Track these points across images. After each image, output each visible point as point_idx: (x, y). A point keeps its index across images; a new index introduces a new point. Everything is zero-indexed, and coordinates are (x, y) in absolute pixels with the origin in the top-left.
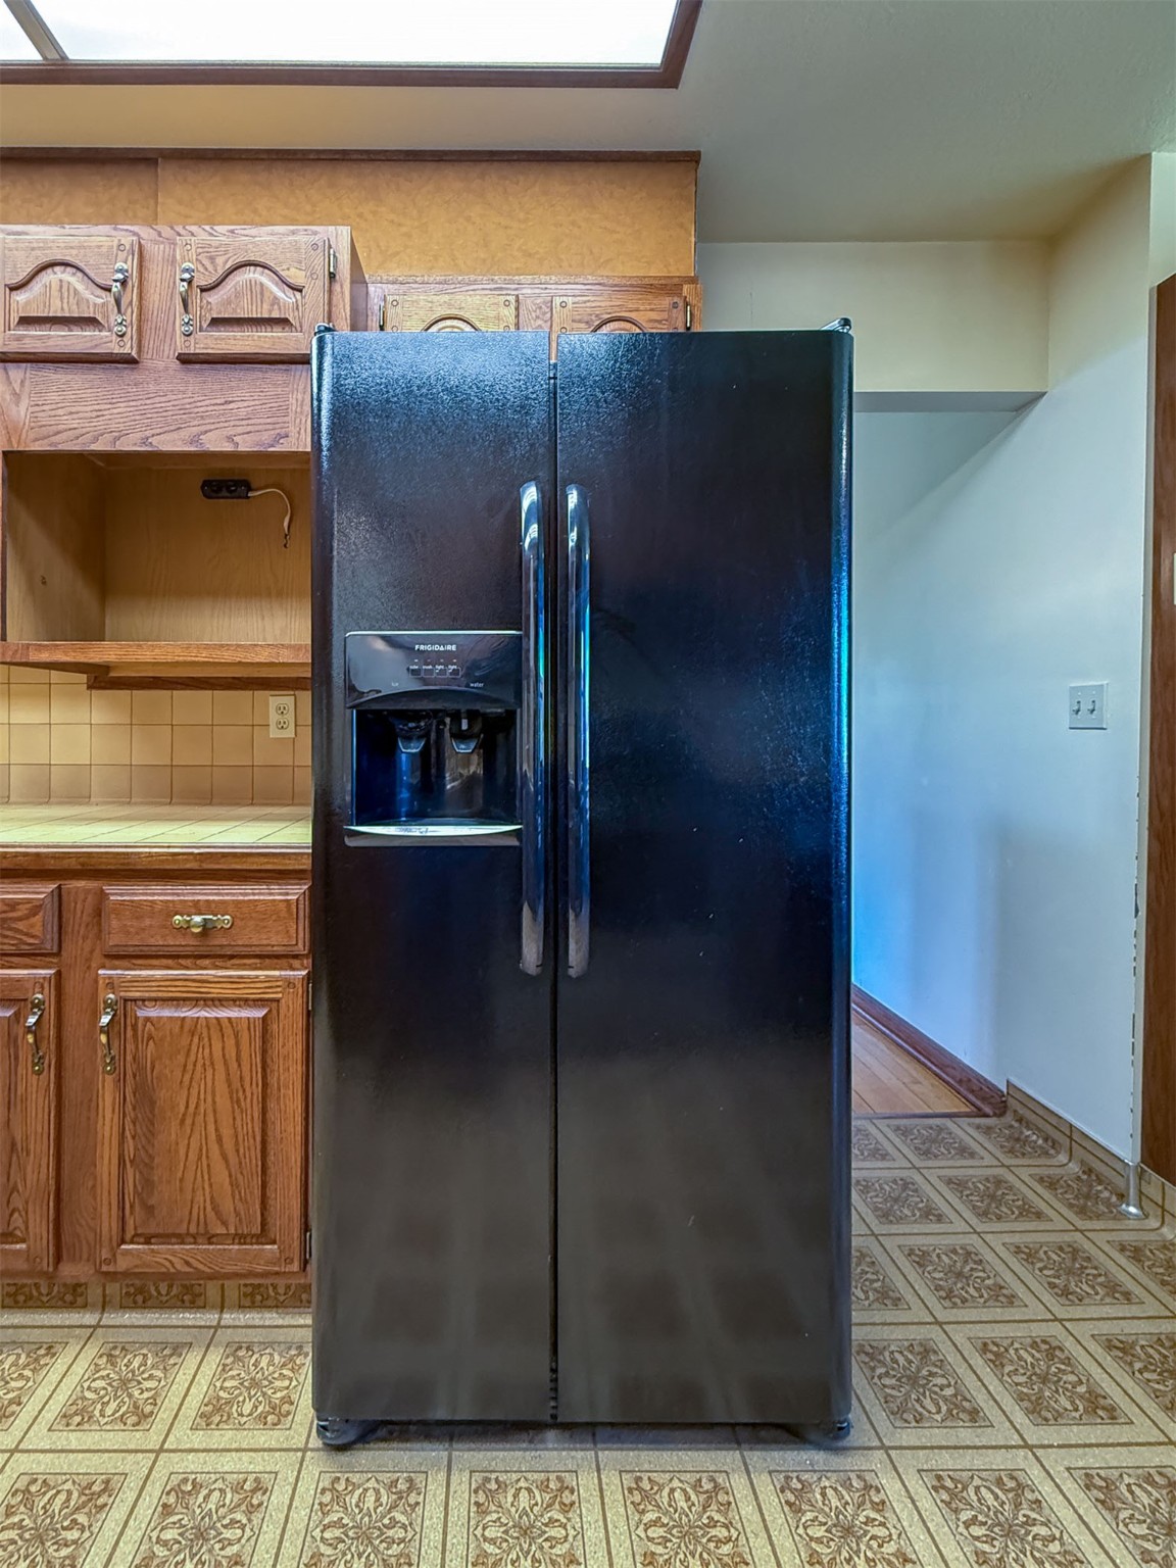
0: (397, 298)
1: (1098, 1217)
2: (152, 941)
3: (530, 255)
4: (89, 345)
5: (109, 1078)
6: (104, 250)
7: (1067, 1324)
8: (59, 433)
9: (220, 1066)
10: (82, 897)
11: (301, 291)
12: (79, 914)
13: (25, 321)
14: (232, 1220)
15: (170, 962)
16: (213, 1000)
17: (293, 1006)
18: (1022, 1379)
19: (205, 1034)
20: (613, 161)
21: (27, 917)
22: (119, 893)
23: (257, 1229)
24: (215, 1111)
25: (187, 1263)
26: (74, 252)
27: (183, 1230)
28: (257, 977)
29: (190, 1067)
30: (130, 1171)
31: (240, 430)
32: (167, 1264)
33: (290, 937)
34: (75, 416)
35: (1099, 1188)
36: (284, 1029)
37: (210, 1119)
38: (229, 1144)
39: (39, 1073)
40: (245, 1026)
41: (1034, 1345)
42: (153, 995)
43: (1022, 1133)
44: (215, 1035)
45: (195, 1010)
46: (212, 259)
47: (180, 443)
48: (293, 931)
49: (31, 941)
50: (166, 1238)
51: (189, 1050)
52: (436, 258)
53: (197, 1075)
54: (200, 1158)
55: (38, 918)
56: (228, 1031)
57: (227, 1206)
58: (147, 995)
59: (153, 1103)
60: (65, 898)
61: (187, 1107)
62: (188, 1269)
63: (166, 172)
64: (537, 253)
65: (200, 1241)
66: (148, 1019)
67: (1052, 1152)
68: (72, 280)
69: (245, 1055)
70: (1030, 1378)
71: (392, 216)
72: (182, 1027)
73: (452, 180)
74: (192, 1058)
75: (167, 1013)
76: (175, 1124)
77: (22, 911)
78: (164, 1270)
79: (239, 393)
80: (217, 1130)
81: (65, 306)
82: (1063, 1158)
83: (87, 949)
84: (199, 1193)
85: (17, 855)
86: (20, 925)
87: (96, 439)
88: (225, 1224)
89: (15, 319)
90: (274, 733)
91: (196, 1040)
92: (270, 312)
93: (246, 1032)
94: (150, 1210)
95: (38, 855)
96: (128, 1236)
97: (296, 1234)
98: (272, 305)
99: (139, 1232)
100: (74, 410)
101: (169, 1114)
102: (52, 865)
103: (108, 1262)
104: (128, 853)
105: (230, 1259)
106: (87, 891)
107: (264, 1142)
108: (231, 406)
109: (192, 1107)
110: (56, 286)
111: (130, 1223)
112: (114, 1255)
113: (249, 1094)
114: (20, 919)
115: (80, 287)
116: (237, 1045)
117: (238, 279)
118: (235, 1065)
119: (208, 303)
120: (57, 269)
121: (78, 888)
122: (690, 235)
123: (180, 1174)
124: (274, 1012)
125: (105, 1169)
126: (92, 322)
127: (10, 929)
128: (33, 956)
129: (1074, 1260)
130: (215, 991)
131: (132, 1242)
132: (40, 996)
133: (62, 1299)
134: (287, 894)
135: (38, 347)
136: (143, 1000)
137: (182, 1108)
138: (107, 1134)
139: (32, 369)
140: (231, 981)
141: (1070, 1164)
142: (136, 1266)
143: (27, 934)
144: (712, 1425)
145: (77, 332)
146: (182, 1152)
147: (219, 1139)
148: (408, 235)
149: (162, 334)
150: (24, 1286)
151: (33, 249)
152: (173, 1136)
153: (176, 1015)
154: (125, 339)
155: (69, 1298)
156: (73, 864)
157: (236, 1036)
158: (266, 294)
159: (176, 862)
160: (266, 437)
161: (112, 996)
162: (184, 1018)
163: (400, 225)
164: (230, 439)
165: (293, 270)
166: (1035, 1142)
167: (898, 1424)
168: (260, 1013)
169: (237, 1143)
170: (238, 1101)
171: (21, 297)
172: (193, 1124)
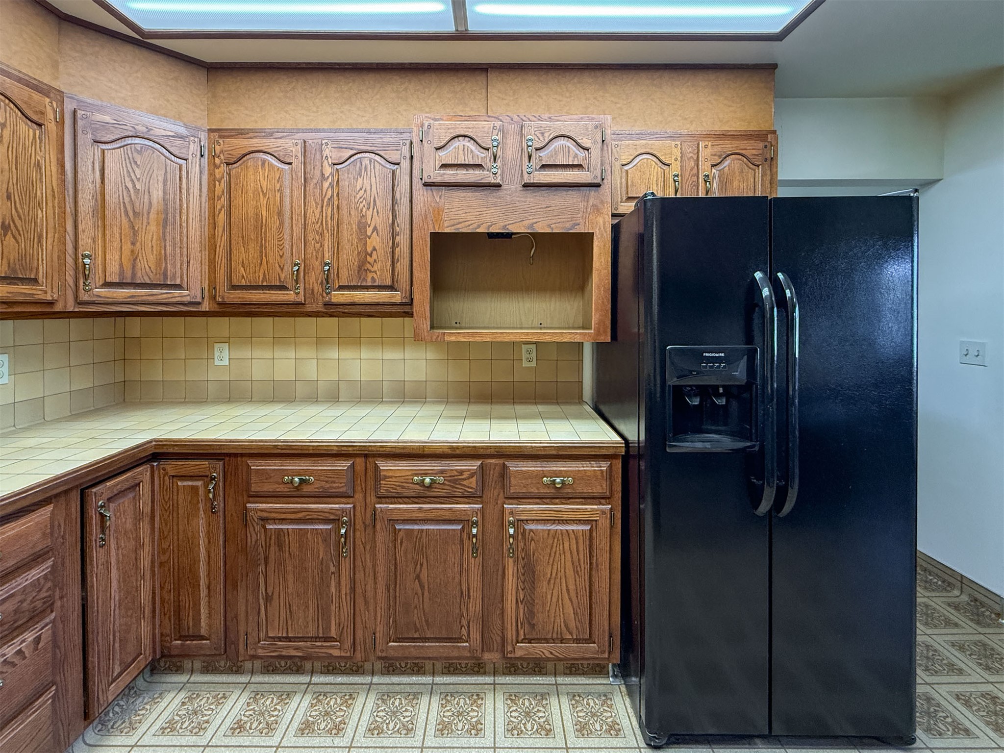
0: (617, 143)
1: (989, 626)
2: (532, 491)
3: (686, 119)
4: (478, 178)
5: (511, 560)
6: (486, 129)
7: (996, 685)
8: (461, 223)
9: (568, 554)
10: (493, 467)
11: (588, 150)
12: (493, 475)
13: (444, 166)
14: (575, 631)
15: (538, 500)
16: (562, 520)
17: (604, 523)
18: (984, 714)
19: (560, 538)
20: (731, 69)
21: (468, 478)
22: (514, 466)
23: (587, 636)
24: (565, 577)
25: (551, 653)
26: (470, 130)
27: (549, 636)
28: (586, 509)
29: (553, 554)
30: (521, 607)
31: (554, 221)
32: (541, 653)
33: (603, 489)
34: (468, 214)
35: (983, 610)
36: (600, 535)
37: (563, 581)
38: (573, 594)
39: (475, 558)
40: (581, 534)
41: (983, 696)
42: (533, 518)
43: (927, 578)
44: (566, 539)
45: (554, 525)
46: (543, 134)
47: (523, 228)
48: (604, 486)
49: (470, 490)
50: (539, 640)
51: (552, 546)
52: (635, 121)
53: (556, 559)
54: (558, 601)
55: (474, 478)
56: (572, 536)
57: (572, 625)
58: (530, 518)
59: (534, 572)
60: (484, 468)
61: (551, 575)
62: (552, 656)
63: (492, 75)
64: (689, 117)
65: (556, 641)
66: (531, 530)
67: (949, 589)
68: (468, 144)
69: (581, 549)
70: (987, 713)
71: (613, 99)
72: (548, 534)
73: (644, 79)
74: (554, 550)
75: (540, 527)
76: (545, 583)
77: (466, 475)
78: (538, 656)
79: (553, 202)
80: (567, 586)
81: (466, 158)
82: (956, 592)
83: (496, 494)
84: (558, 618)
85: (464, 447)
86: (465, 483)
87: (479, 227)
88: (571, 634)
89: (438, 165)
90: (525, 364)
91: (556, 540)
92: (573, 161)
93: (581, 537)
94: (533, 626)
95: (475, 447)
96: (520, 639)
97: (607, 639)
98: (574, 158)
99: (527, 637)
100: (467, 211)
101: (542, 578)
102: (481, 452)
103: (511, 652)
104: (520, 446)
105: (573, 651)
106: (496, 465)
107: (590, 593)
108: (549, 209)
109: (554, 575)
110: (461, 148)
111: (521, 632)
112: (514, 649)
113: (583, 568)
114: (465, 479)
115: (473, 148)
116: (577, 543)
117: (556, 144)
118: (576, 553)
119: (540, 156)
120: (460, 138)
121: (491, 463)
122: (771, 108)
123: (548, 609)
124: (594, 527)
125: (509, 605)
126: (479, 166)
127: (460, 484)
128: (469, 498)
129: (985, 650)
130: (565, 516)
131: (522, 643)
132: (475, 518)
133: (473, 670)
134: (601, 467)
135: (452, 180)
136: (527, 520)
137: (549, 576)
138: (510, 588)
139: (445, 189)
140: (573, 510)
141: (962, 596)
142: (525, 655)
143: (468, 487)
144: (837, 737)
145: (471, 171)
146: (549, 597)
147: (568, 591)
148: (621, 109)
149: (513, 171)
150: (453, 663)
151: (449, 129)
152: (544, 590)
153: (545, 528)
154: (497, 175)
155: (476, 669)
156: (492, 451)
157: (576, 539)
158: (571, 152)
159: (545, 450)
160: (568, 225)
161: (511, 518)
162: (549, 530)
163: (616, 103)
164: (549, 226)
165: (584, 139)
166: (937, 583)
167: (930, 736)
168: (588, 527)
169: (577, 593)
170: (578, 571)
171: (441, 153)
172: (554, 584)
